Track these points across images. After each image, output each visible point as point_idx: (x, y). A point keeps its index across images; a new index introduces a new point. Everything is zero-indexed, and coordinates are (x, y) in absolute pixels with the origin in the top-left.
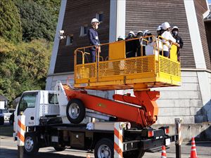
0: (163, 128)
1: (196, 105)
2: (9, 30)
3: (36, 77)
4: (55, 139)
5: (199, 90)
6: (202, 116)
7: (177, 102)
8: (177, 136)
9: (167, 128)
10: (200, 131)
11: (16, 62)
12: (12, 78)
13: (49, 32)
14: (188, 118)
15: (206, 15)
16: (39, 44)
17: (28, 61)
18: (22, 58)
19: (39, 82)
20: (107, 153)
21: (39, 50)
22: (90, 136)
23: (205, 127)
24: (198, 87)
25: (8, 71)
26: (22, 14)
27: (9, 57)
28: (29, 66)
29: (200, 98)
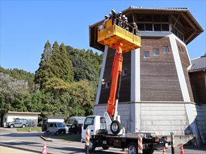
0: (163, 137)
1: (184, 124)
2: (66, 74)
3: (82, 104)
4: (105, 142)
5: (186, 115)
6: (188, 131)
7: (173, 122)
8: (172, 142)
9: (166, 137)
10: (188, 140)
11: (70, 94)
12: (68, 104)
13: (90, 75)
14: (180, 132)
15: (189, 68)
16: (84, 83)
17: (77, 93)
18: (74, 92)
19: (83, 107)
20: (133, 150)
21: (84, 87)
22: (125, 141)
23: (191, 138)
24: (186, 113)
25: (65, 100)
26: (73, 64)
27: (66, 91)
28: (78, 96)
29: (187, 119)
